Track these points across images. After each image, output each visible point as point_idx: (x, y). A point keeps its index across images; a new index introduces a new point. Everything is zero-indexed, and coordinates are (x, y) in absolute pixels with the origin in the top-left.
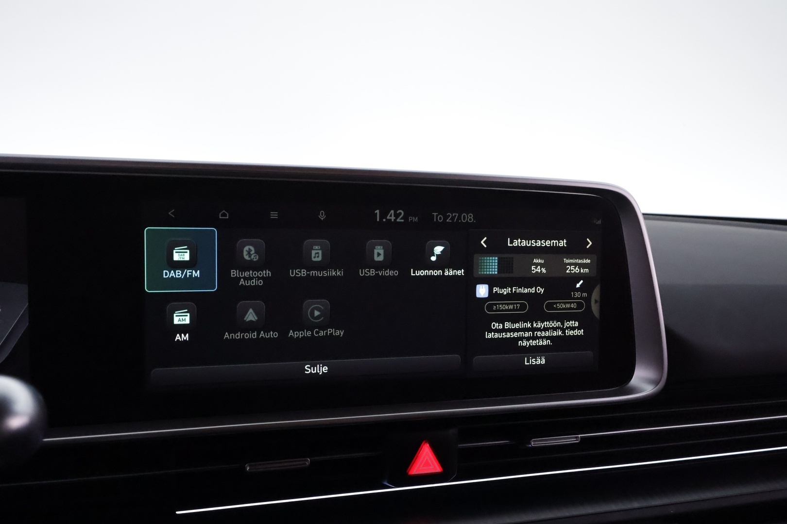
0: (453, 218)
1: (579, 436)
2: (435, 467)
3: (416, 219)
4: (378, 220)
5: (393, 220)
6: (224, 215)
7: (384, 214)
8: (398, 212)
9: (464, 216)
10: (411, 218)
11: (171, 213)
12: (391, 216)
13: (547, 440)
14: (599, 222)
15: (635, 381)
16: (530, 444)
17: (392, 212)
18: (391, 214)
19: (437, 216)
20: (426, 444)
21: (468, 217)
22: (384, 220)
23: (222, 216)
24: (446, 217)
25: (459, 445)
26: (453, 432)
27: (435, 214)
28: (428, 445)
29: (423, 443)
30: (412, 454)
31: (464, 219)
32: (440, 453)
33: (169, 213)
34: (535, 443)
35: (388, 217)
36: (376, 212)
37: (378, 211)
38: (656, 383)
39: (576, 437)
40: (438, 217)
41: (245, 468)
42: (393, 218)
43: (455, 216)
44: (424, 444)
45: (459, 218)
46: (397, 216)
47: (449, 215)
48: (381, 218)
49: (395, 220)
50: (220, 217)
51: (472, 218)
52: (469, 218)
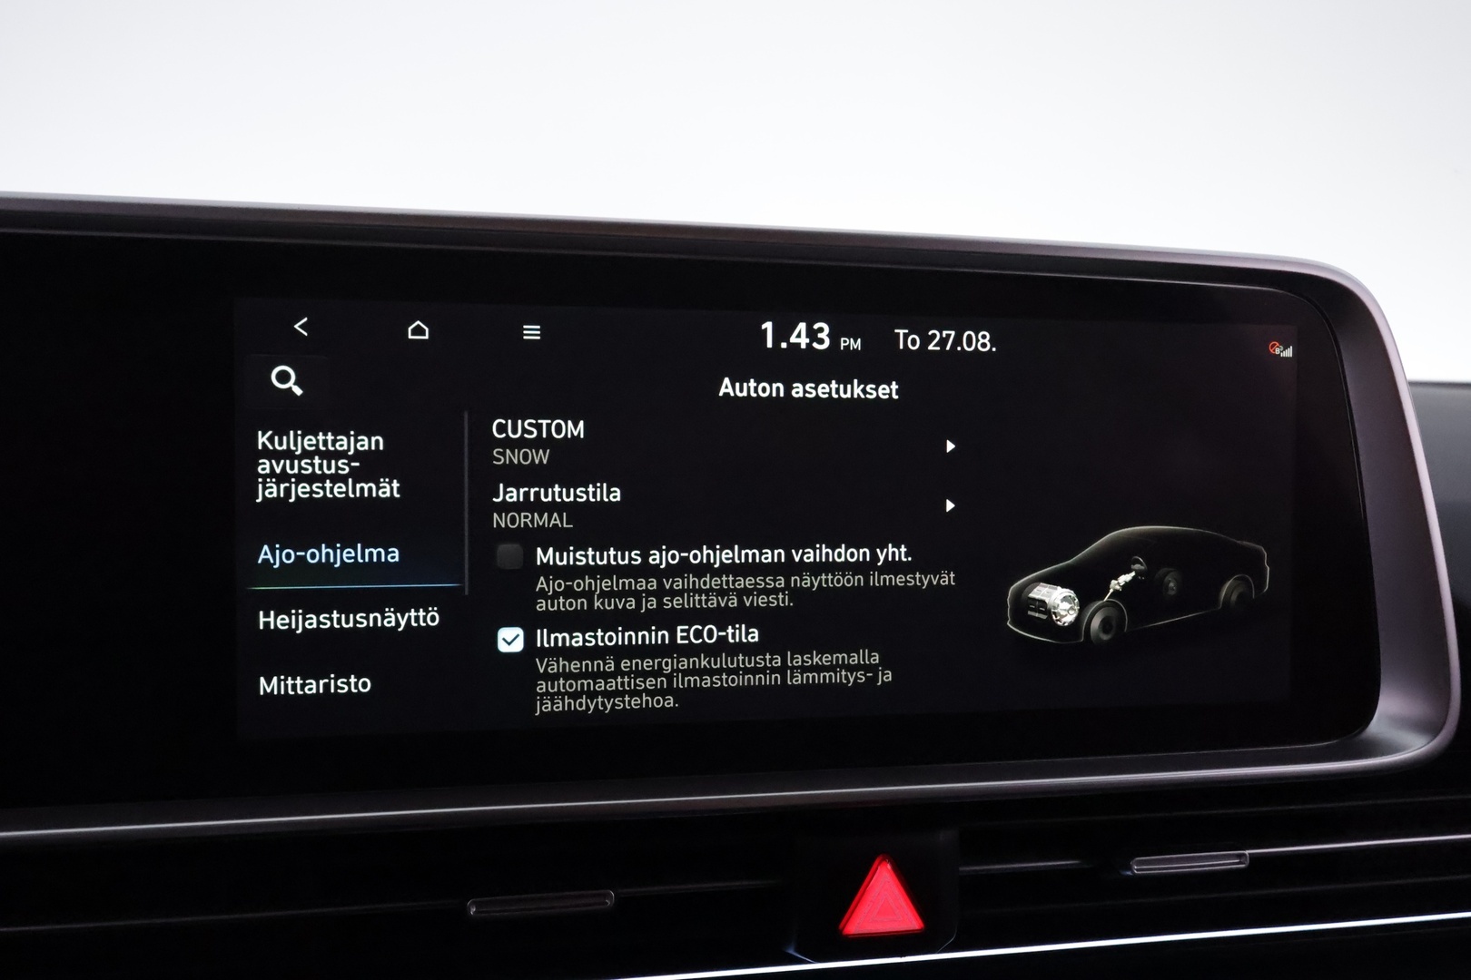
0: (943, 342)
1: (1247, 852)
2: (905, 918)
3: (856, 344)
4: (770, 345)
5: (803, 346)
6: (418, 331)
7: (783, 332)
8: (816, 326)
9: (969, 337)
10: (845, 342)
11: (300, 327)
12: (800, 337)
13: (1170, 861)
14: (1289, 353)
15: (1378, 726)
16: (1130, 869)
17: (802, 326)
18: (800, 333)
19: (906, 336)
20: (884, 862)
21: (978, 341)
22: (784, 345)
23: (414, 333)
24: (927, 340)
25: (961, 869)
26: (945, 837)
27: (901, 332)
28: (889, 867)
29: (877, 862)
30: (850, 886)
31: (969, 343)
32: (916, 887)
33: (296, 326)
34: (1138, 867)
35: (793, 339)
36: (764, 327)
37: (768, 326)
38: (1431, 728)
39: (1239, 856)
40: (907, 340)
41: (466, 910)
42: (804, 341)
43: (949, 336)
44: (879, 864)
45: (958, 341)
46: (812, 334)
47: (934, 335)
48: (776, 341)
49: (809, 345)
50: (410, 337)
51: (986, 341)
52: (982, 341)
